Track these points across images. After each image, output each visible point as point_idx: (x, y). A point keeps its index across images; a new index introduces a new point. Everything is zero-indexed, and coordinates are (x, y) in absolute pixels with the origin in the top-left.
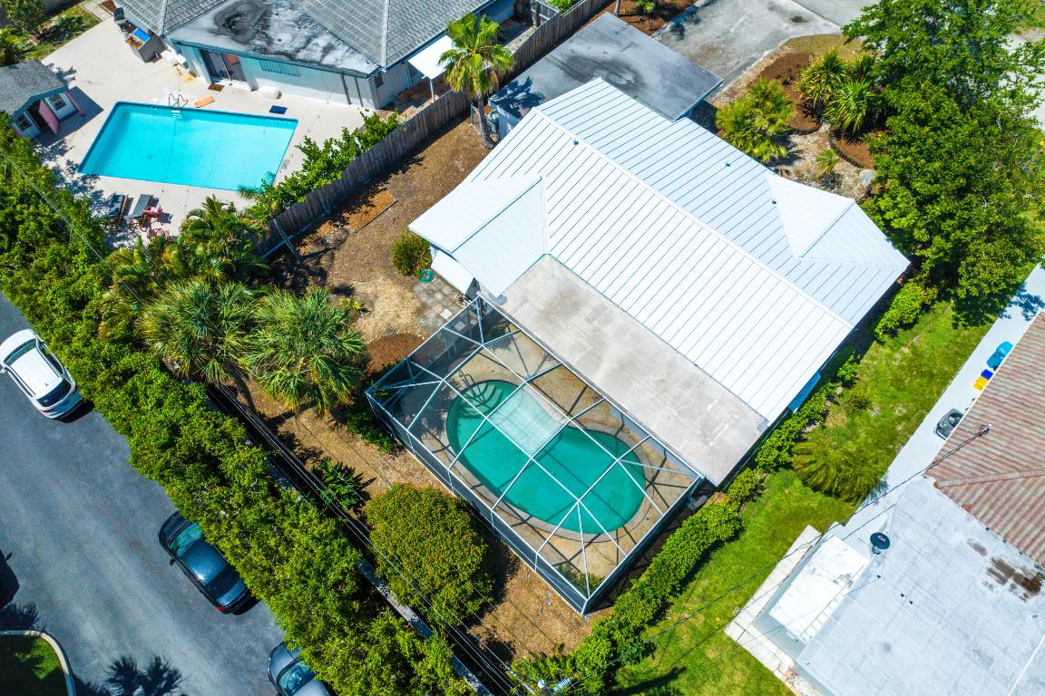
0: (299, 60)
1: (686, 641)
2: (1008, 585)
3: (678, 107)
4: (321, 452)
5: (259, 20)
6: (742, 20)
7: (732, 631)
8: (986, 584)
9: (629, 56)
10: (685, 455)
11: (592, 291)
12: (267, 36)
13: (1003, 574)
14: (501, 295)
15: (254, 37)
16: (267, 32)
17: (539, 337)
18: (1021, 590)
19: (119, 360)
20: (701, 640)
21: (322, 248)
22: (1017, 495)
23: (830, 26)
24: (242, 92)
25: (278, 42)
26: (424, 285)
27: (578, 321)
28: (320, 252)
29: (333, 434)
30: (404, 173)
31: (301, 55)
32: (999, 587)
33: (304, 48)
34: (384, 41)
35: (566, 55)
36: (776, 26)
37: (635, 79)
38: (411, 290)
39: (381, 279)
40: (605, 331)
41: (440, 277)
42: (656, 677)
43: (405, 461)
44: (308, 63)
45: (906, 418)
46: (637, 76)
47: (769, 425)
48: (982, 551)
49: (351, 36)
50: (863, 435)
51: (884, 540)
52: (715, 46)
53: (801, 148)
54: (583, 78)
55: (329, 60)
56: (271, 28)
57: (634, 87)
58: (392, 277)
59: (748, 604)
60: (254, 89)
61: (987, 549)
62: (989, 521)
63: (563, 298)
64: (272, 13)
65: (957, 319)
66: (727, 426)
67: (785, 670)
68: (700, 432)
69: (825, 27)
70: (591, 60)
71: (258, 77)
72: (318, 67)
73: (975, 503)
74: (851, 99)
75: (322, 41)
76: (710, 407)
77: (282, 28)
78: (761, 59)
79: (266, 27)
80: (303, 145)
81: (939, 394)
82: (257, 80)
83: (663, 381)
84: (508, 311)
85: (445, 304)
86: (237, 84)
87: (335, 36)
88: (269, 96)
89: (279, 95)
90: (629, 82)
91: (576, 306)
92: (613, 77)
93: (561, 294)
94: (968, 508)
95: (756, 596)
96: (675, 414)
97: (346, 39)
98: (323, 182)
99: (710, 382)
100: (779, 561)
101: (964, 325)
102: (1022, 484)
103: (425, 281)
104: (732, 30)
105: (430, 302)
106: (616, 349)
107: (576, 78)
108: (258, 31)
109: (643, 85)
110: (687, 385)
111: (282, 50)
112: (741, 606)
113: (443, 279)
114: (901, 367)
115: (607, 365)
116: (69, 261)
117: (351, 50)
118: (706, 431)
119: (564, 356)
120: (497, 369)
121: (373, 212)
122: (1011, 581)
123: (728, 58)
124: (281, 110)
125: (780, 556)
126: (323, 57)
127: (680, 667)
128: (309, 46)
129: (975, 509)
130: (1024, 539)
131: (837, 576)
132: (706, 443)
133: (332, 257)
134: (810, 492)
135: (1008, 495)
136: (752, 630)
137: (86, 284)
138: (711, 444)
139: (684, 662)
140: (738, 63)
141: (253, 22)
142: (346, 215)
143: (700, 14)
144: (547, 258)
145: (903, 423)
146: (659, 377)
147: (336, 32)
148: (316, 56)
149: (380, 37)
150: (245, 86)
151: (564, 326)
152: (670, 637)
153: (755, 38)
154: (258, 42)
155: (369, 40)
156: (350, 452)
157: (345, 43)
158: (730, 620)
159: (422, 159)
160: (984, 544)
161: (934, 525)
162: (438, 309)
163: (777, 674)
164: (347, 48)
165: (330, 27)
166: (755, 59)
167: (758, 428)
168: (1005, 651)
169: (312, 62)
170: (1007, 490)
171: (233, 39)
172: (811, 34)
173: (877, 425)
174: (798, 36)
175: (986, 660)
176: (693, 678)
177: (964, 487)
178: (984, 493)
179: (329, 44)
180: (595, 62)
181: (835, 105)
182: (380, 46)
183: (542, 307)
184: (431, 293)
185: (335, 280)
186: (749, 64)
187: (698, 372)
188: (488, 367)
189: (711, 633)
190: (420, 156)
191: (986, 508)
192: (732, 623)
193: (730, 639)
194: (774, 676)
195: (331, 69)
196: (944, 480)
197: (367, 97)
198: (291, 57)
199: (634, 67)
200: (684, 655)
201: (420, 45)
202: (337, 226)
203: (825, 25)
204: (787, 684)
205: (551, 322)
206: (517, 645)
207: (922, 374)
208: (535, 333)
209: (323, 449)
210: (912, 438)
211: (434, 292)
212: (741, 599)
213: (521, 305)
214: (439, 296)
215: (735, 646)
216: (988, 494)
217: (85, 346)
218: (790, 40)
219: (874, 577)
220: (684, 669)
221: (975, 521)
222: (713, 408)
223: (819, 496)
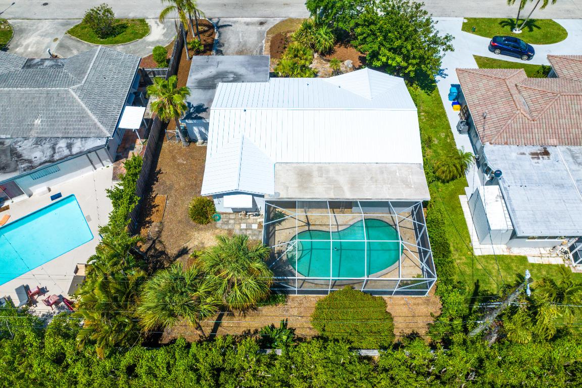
0: (58, 160)
1: (468, 271)
2: (541, 158)
3: (264, 75)
4: (249, 330)
5: (11, 155)
6: (240, 35)
7: (477, 253)
8: (536, 163)
9: (222, 68)
10: (408, 198)
11: (309, 164)
12: (26, 160)
13: (536, 156)
14: (275, 193)
15: (18, 165)
16: (23, 158)
17: (309, 197)
18: (546, 157)
19: (120, 365)
20: (471, 265)
21: (151, 242)
22: (516, 128)
23: (276, 20)
24: (23, 201)
25: (36, 159)
26: (220, 222)
27: (316, 179)
28: (152, 244)
29: (248, 318)
30: (157, 181)
31: (57, 157)
32: (539, 161)
33: (54, 153)
34: (99, 124)
35: (195, 82)
36: (256, 30)
37: (235, 75)
38: (217, 228)
39: (196, 234)
40: (330, 176)
41: (223, 213)
42: (473, 292)
43: (293, 300)
44: (64, 159)
45: (447, 136)
46: (235, 74)
47: (423, 165)
48: (523, 154)
49: (77, 133)
50: (441, 152)
51: (499, 172)
52: (241, 50)
53: (314, 67)
54: (213, 87)
55: (75, 150)
56: (23, 155)
57: (237, 78)
58: (201, 230)
59: (471, 239)
60: (30, 196)
61: (525, 152)
62: (516, 143)
63: (301, 175)
64: (16, 148)
65: (427, 92)
66: (410, 176)
67: (505, 250)
68: (404, 186)
69: (275, 21)
70: (207, 78)
71: (31, 186)
72: (73, 157)
73: (507, 140)
74: (324, 36)
75: (62, 144)
76: (398, 174)
77: (30, 151)
78: (264, 45)
79: (19, 156)
80: (108, 194)
81: (447, 120)
82: (31, 189)
83: (372, 178)
84: (285, 197)
85: (238, 222)
86: (16, 200)
87: (66, 138)
88: (44, 193)
89: (49, 190)
90: (233, 77)
91: (309, 175)
92: (224, 79)
93: (298, 175)
94: (506, 143)
95: (471, 233)
96: (389, 186)
97: (75, 135)
98: (133, 206)
99: (387, 165)
100: (464, 215)
101: (431, 93)
102: (514, 123)
103: (218, 220)
104: (241, 40)
105: (230, 227)
106: (343, 180)
107: (209, 89)
108: (17, 161)
109: (241, 75)
110: (382, 172)
111: (42, 161)
112: (470, 242)
113: (226, 213)
114: (427, 120)
115: (346, 188)
116: (23, 345)
117: (83, 139)
118: (406, 183)
119: (326, 197)
120: (291, 231)
121: (160, 208)
122: (540, 156)
123: (251, 52)
124: (59, 195)
125: (462, 213)
126: (70, 151)
127: (476, 281)
128: (57, 151)
129: (509, 142)
130: (530, 141)
131: (495, 198)
132: (411, 188)
133: (161, 242)
134: (447, 184)
135: (513, 130)
136: (482, 246)
137: (54, 345)
138: (413, 186)
139: (475, 279)
140: (257, 51)
141: (9, 158)
142: (147, 219)
143: (221, 41)
144: (277, 165)
145: (448, 138)
146: (369, 178)
147: (66, 136)
148: (66, 152)
149: (95, 124)
150: (24, 197)
151: (314, 186)
152: (462, 274)
153: (253, 38)
154: (23, 166)
155: (90, 129)
156: (263, 319)
157: (77, 138)
158: (472, 249)
159: (160, 170)
160: (522, 151)
161: (504, 157)
162: (237, 227)
163: (505, 254)
164: (79, 140)
165: (60, 135)
166: (262, 46)
167: (420, 168)
168: (562, 179)
169: (66, 157)
170: (512, 128)
171: (4, 173)
172: (273, 26)
173: (441, 145)
174: (268, 29)
175: (562, 186)
176: (484, 281)
177: (499, 137)
178: (506, 135)
179: (67, 143)
180: (211, 78)
181: (319, 42)
182: (99, 128)
183: (297, 185)
184: (227, 223)
185: (172, 251)
186: (261, 50)
187: (380, 165)
188: (286, 233)
189: (473, 259)
190: (158, 169)
191: (511, 139)
192: (474, 250)
193: (479, 256)
194: (505, 256)
195: (80, 154)
196: (491, 140)
197: (105, 159)
198: (51, 161)
199: (229, 71)
200: (473, 276)
201: (118, 117)
202: (149, 227)
203: (274, 20)
204: (511, 254)
205: (306, 188)
206: (416, 330)
207: (436, 118)
208: (305, 197)
209: (249, 328)
210: (456, 141)
211: (228, 221)
212: (468, 239)
213: (287, 190)
214: (232, 222)
215: (483, 257)
216: (508, 134)
217: (90, 375)
218: (267, 32)
219: (508, 188)
220: (478, 281)
221: (512, 146)
222: (399, 174)
223: (451, 183)
